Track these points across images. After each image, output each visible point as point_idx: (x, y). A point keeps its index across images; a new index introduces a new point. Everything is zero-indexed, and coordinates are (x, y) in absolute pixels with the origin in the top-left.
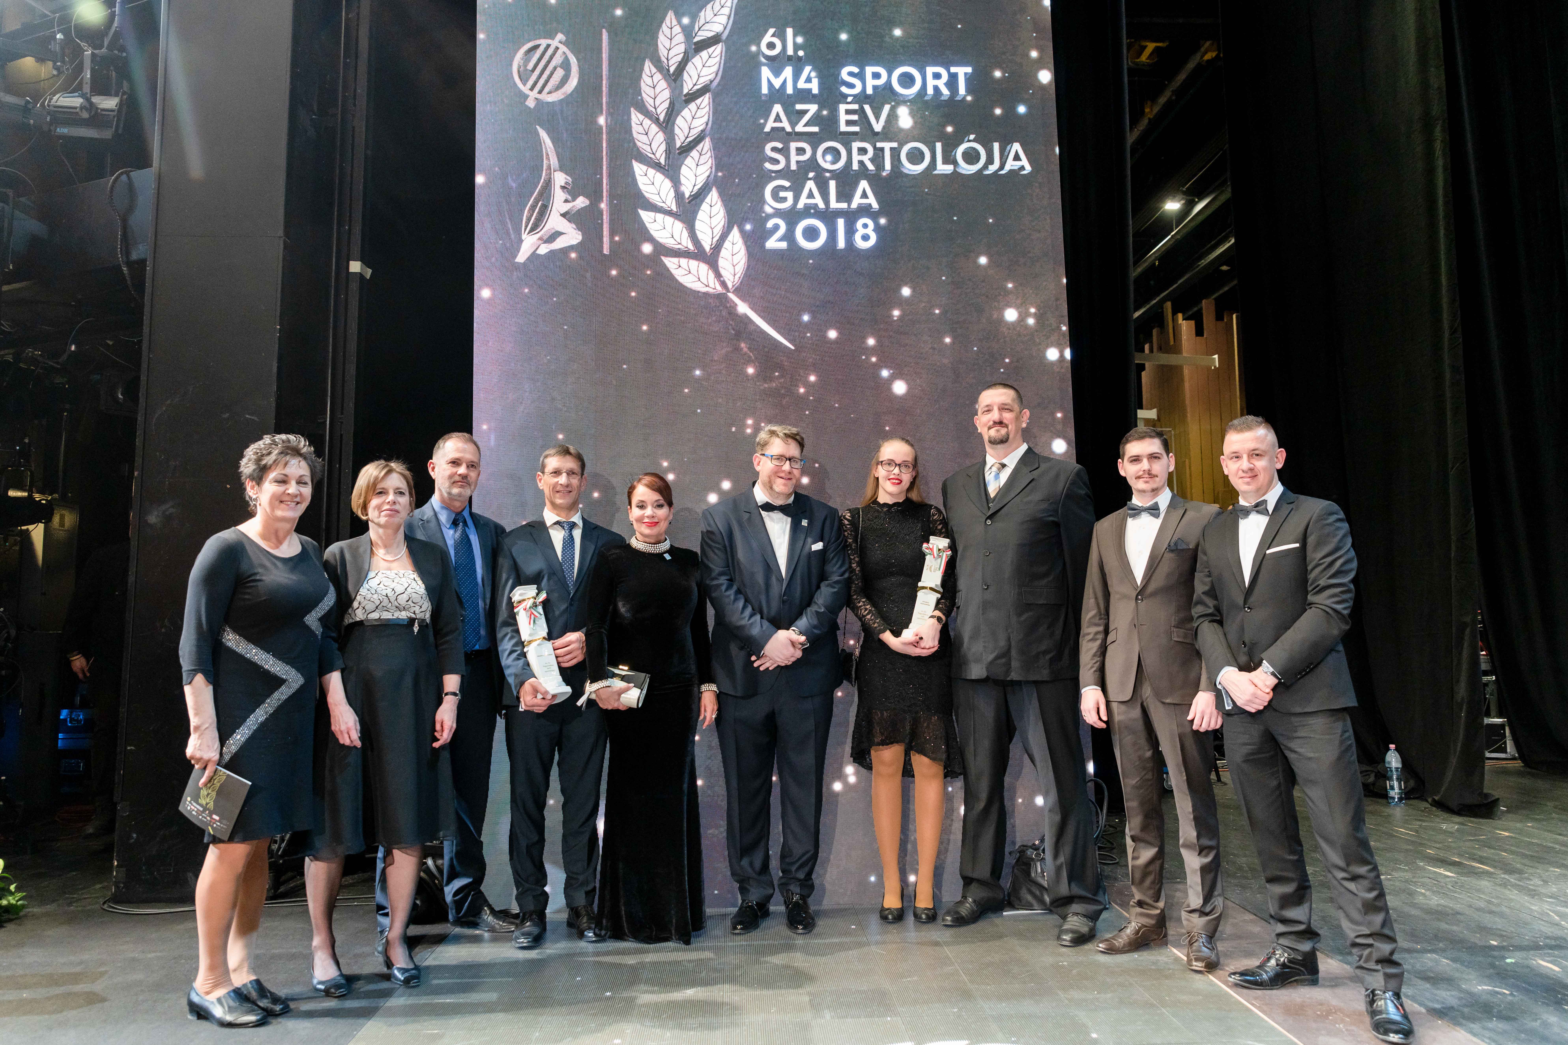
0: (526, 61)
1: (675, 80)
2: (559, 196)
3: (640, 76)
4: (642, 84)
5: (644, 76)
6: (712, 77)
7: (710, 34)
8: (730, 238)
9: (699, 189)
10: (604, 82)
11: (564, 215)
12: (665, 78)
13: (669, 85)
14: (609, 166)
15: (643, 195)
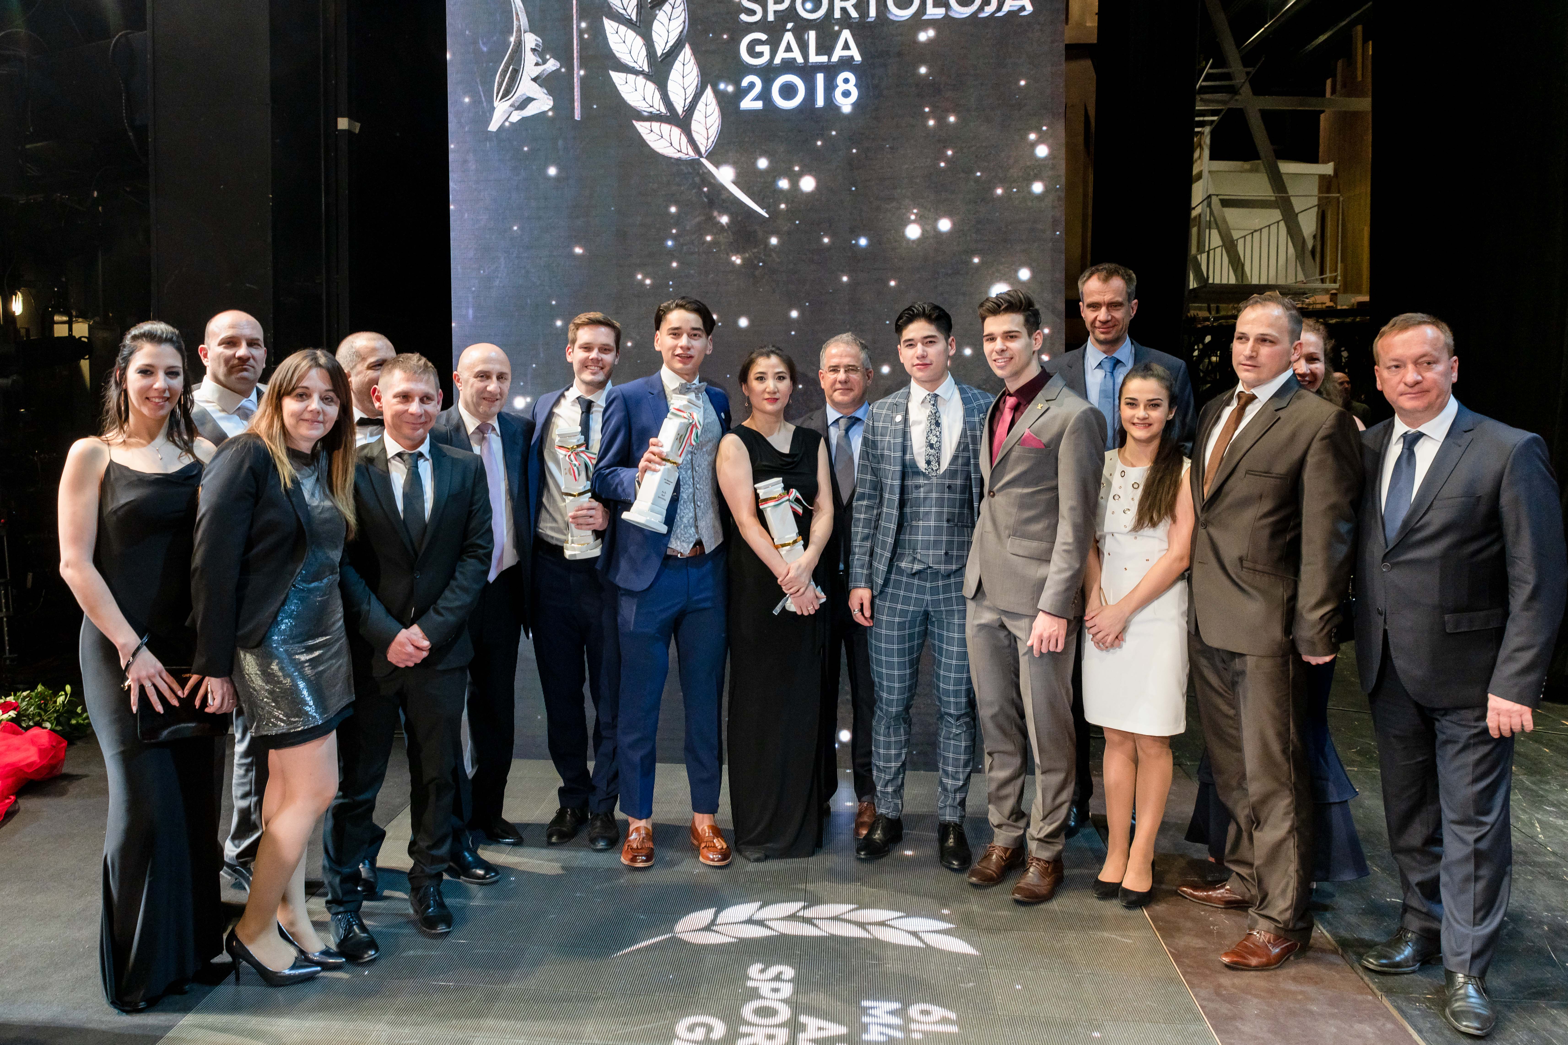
14: (579, 26)
15: (614, 54)
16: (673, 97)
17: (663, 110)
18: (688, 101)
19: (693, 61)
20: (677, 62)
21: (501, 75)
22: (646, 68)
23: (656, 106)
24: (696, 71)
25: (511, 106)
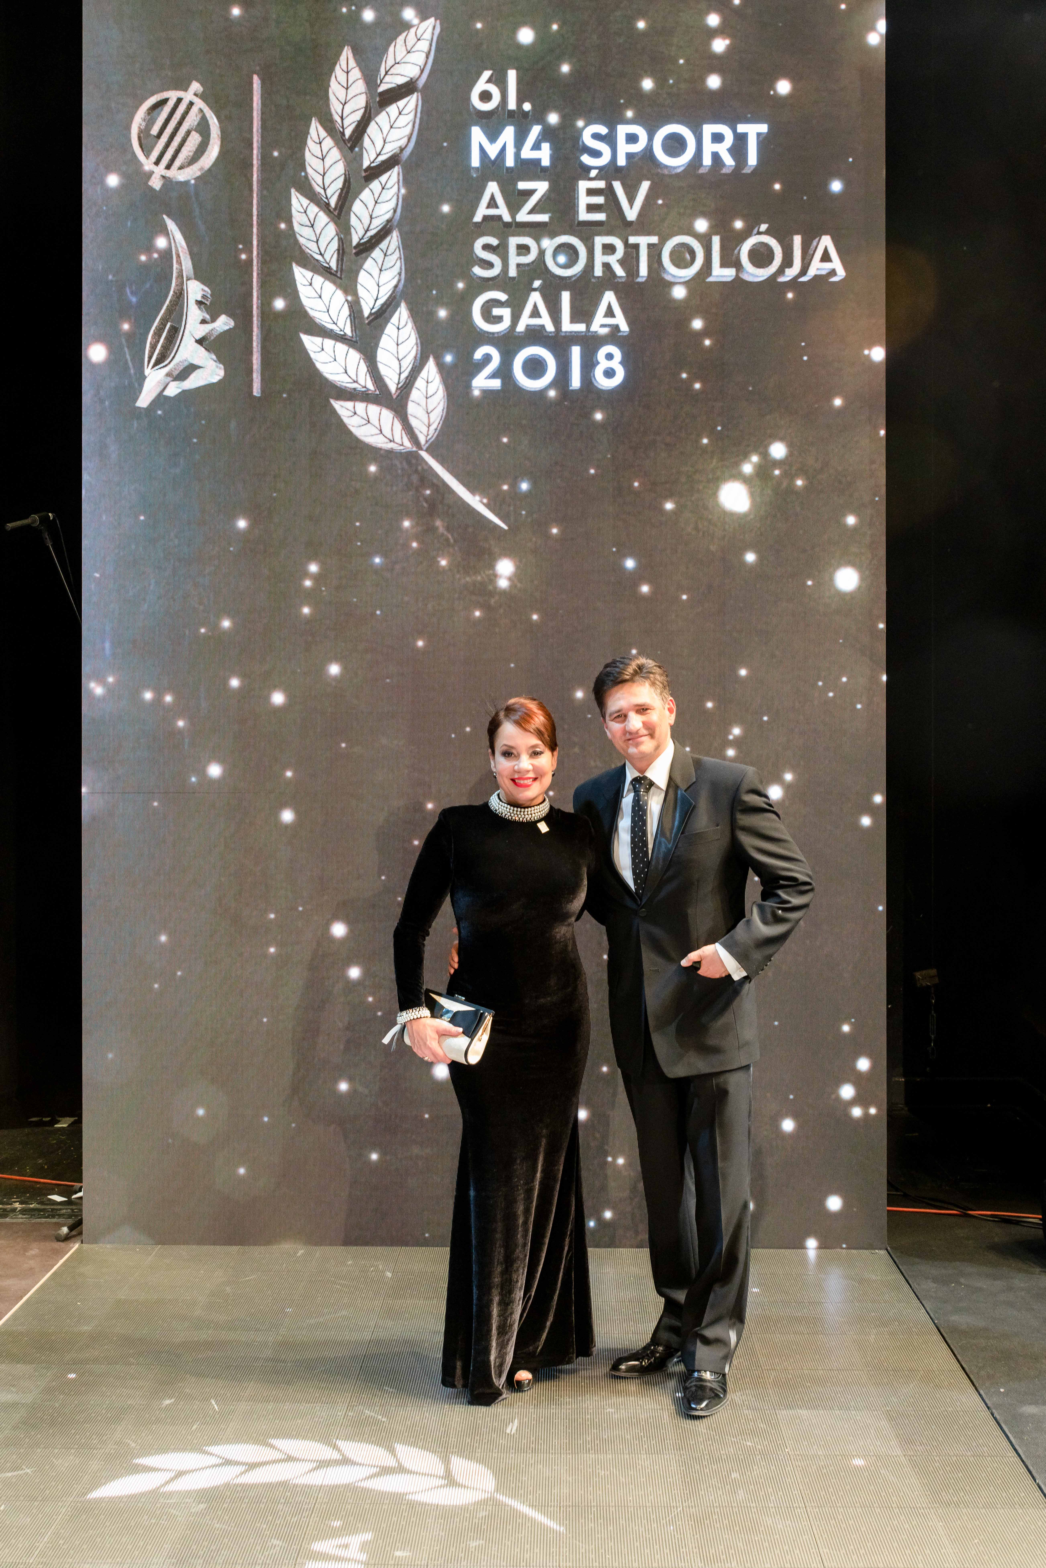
0: (150, 123)
1: (352, 149)
2: (194, 315)
3: (304, 143)
4: (307, 154)
5: (309, 142)
6: (403, 142)
7: (401, 81)
8: (424, 374)
9: (383, 305)
10: (255, 152)
11: (200, 342)
12: (337, 144)
13: (344, 156)
14: (261, 274)
15: (306, 312)
16: (383, 370)
17: (370, 386)
18: (403, 376)
19: (410, 325)
20: (389, 326)
21: (155, 333)
22: (348, 331)
23: (362, 381)
24: (413, 339)
25: (168, 375)
